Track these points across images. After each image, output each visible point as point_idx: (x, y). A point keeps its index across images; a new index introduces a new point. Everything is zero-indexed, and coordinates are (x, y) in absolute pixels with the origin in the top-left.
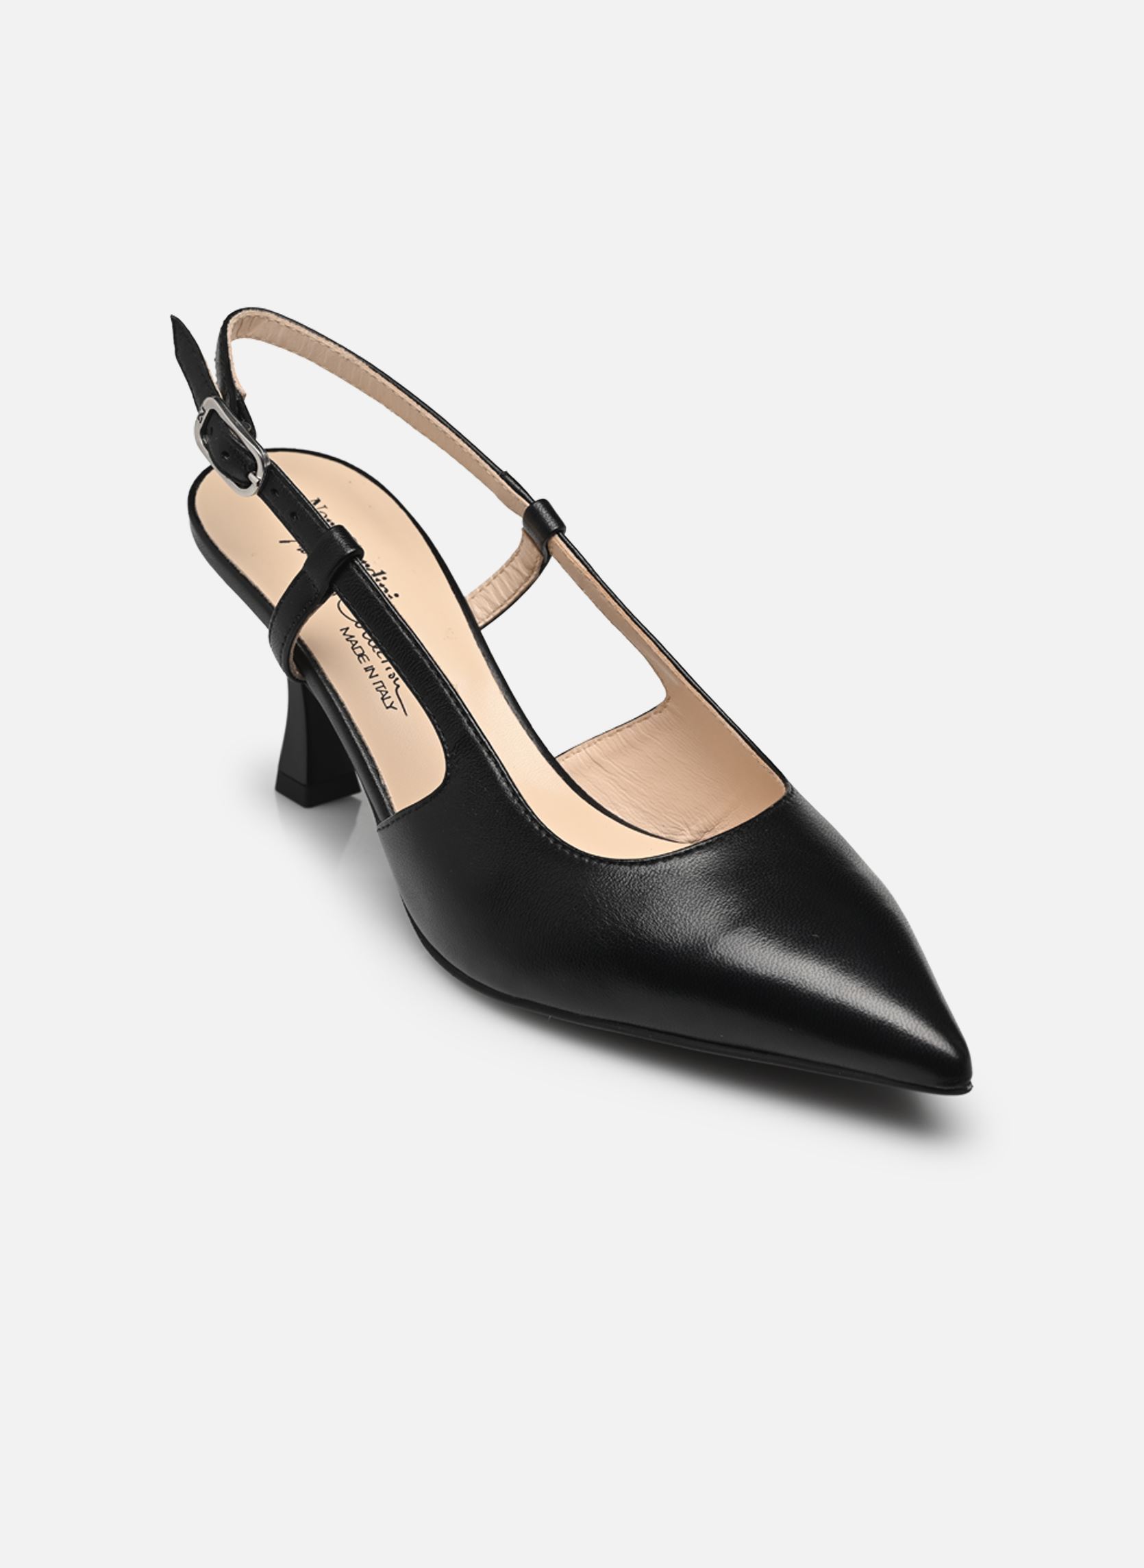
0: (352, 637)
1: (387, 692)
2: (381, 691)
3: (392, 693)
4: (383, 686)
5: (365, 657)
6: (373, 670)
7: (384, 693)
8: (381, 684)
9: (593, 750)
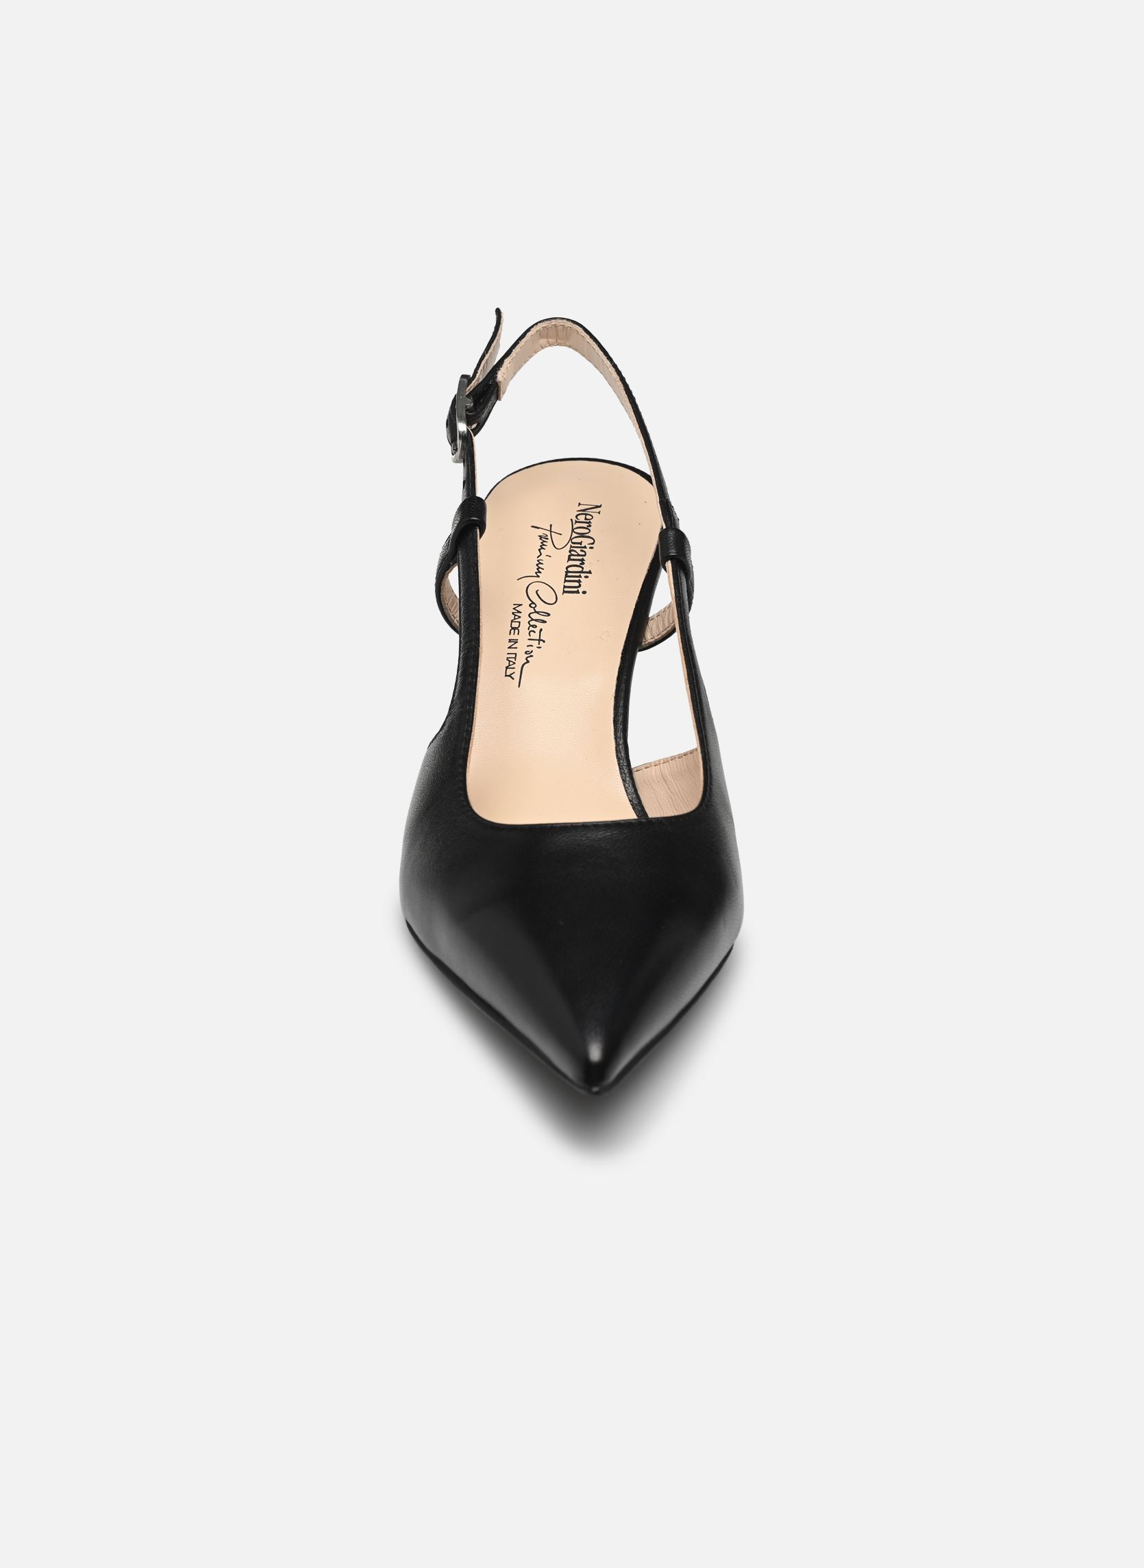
0: (519, 612)
1: (514, 663)
2: (510, 661)
3: (518, 666)
4: (515, 658)
5: (516, 631)
6: (516, 642)
7: (511, 663)
8: (514, 656)
9: (665, 767)
